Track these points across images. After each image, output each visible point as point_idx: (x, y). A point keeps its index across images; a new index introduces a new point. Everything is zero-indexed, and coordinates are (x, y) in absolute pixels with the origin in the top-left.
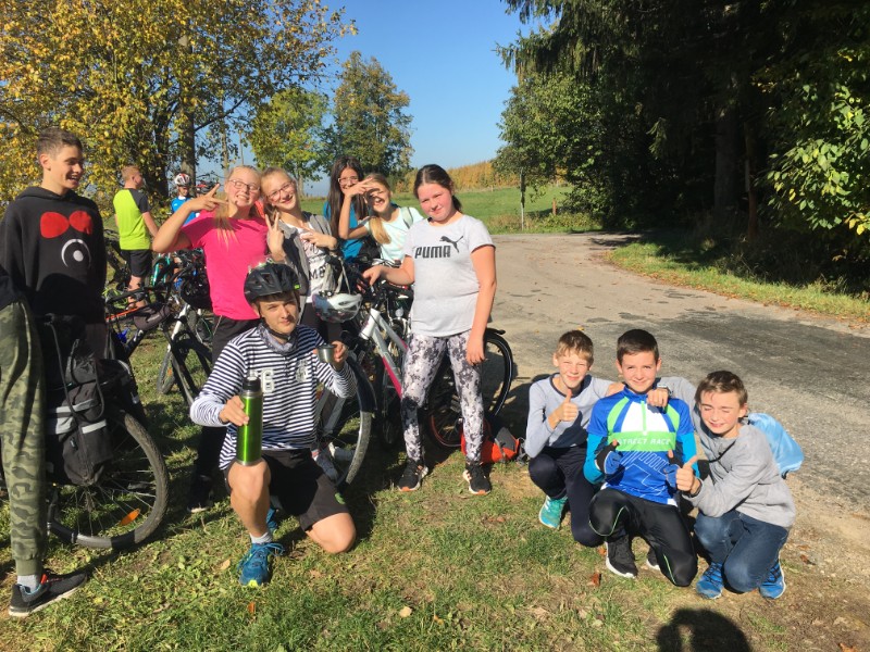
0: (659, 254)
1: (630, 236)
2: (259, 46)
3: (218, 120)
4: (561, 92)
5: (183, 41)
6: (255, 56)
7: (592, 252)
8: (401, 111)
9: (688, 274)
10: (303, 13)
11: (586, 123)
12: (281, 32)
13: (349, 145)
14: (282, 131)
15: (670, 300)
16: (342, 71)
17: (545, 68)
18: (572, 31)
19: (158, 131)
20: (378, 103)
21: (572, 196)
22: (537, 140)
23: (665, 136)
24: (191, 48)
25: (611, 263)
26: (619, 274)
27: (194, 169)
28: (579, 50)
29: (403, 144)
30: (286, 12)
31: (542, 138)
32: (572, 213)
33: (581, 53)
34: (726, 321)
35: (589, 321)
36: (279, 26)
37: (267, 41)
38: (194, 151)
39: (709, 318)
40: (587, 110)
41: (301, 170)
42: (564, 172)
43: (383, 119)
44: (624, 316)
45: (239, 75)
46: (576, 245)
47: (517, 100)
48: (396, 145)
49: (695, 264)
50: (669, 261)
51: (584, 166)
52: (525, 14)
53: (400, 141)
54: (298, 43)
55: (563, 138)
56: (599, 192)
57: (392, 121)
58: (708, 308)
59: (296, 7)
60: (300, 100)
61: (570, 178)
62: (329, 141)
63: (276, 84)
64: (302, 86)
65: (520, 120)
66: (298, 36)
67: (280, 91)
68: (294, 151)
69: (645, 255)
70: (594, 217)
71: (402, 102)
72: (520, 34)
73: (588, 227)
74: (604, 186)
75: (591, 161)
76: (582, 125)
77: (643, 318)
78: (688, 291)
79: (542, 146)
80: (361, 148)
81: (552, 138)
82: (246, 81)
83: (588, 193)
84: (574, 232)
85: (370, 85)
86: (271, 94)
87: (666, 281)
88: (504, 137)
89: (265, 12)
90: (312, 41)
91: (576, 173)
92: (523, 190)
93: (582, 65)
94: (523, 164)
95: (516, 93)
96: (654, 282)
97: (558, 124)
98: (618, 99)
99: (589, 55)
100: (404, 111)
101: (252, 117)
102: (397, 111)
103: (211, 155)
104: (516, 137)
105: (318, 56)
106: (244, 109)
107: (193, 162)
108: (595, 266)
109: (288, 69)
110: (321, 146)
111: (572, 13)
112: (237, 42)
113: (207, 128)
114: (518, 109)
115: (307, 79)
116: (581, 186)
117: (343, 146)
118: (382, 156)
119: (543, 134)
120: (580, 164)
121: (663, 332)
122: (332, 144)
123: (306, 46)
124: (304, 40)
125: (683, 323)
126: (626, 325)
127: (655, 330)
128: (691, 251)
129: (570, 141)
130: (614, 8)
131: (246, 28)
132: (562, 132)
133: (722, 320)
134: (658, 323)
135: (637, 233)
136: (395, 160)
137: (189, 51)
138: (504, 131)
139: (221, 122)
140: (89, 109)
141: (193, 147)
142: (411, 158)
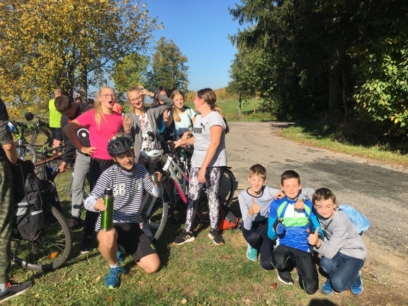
0: (303, 132)
1: (290, 123)
2: (118, 34)
3: (98, 67)
4: (258, 57)
5: (82, 32)
6: (116, 38)
7: (272, 130)
9: (317, 141)
10: (139, 19)
11: (269, 71)
12: (129, 27)
13: (159, 80)
14: (128, 73)
15: (309, 153)
16: (156, 46)
17: (251, 46)
18: (263, 29)
19: (70, 73)
20: (173, 60)
21: (263, 104)
22: (247, 78)
23: (306, 77)
24: (86, 34)
25: (281, 136)
26: (285, 141)
27: (86, 91)
28: (266, 38)
29: (184, 80)
30: (131, 18)
31: (249, 77)
32: (263, 112)
35: (271, 163)
36: (128, 25)
37: (122, 32)
38: (86, 82)
39: (327, 162)
40: (270, 65)
42: (259, 93)
43: (175, 68)
44: (287, 160)
45: (108, 47)
46: (265, 127)
47: (237, 60)
48: (181, 80)
49: (320, 136)
50: (308, 135)
51: (269, 90)
52: (241, 21)
53: (183, 78)
54: (136, 33)
55: (259, 78)
56: (276, 103)
57: (179, 69)
58: (326, 157)
59: (135, 16)
60: (136, 59)
61: (262, 96)
62: (150, 78)
63: (126, 52)
64: (138, 52)
65: (239, 69)
66: (136, 30)
67: (128, 55)
68: (134, 82)
69: (297, 132)
70: (273, 114)
71: (184, 60)
72: (239, 30)
73: (270, 119)
74: (278, 100)
75: (272, 88)
76: (267, 72)
77: (296, 161)
78: (317, 149)
79: (249, 81)
80: (165, 81)
81: (254, 78)
82: (112, 50)
83: (270, 103)
84: (264, 121)
85: (170, 52)
86: (123, 56)
87: (307, 144)
88: (231, 77)
89: (121, 18)
90: (143, 32)
91: (265, 94)
92: (240, 101)
93: (268, 44)
94: (240, 89)
95: (237, 57)
96: (300, 145)
97: (256, 71)
98: (284, 60)
99: (271, 40)
100: (185, 64)
101: (114, 67)
102: (182, 64)
103: (94, 84)
104: (237, 77)
105: (145, 39)
106: (110, 63)
107: (86, 88)
108: (273, 137)
109: (131, 45)
110: (146, 80)
111: (263, 21)
112: (108, 32)
113: (93, 72)
114: (238, 64)
115: (140, 49)
116: (267, 100)
117: (157, 80)
118: (174, 85)
119: (250, 76)
120: (267, 90)
121: (305, 168)
122: (151, 79)
123: (140, 34)
124: (139, 31)
125: (315, 164)
126: (288, 165)
127: (301, 167)
128: (318, 130)
129: (262, 79)
130: (283, 19)
131: (112, 26)
132: (258, 75)
133: (333, 163)
134: (303, 164)
135: (293, 122)
136: (181, 87)
137: (85, 36)
138: (231, 74)
139: (100, 69)
140: (37, 62)
141: (86, 80)
142: (188, 86)
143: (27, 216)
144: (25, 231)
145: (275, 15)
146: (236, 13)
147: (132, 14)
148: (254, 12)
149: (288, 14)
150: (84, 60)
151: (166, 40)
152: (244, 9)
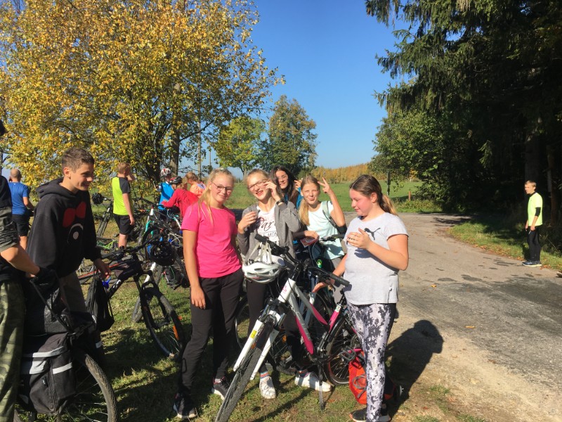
0: (485, 232)
1: (463, 217)
2: (223, 90)
3: (195, 134)
4: (416, 122)
5: (177, 87)
6: (220, 96)
7: (436, 227)
8: (310, 131)
9: (509, 248)
10: (252, 70)
11: (432, 142)
12: (238, 82)
13: (277, 152)
14: (235, 143)
15: (499, 267)
16: (274, 106)
17: (406, 107)
18: (427, 83)
19: (157, 140)
20: (296, 126)
21: (421, 188)
22: (399, 152)
23: (491, 153)
24: (181, 90)
25: (451, 236)
26: (458, 245)
27: (177, 165)
28: (430, 96)
29: (310, 151)
30: (241, 70)
31: (402, 150)
32: (422, 199)
33: (431, 98)
34: (543, 286)
35: (440, 280)
36: (237, 78)
37: (229, 87)
38: (178, 153)
39: (530, 283)
40: (433, 133)
41: (246, 165)
42: (416, 173)
43: (298, 137)
44: (466, 277)
45: (210, 108)
46: (425, 222)
47: (386, 126)
48: (306, 151)
49: (512, 240)
50: (493, 237)
51: (431, 169)
52: (394, 73)
53: (309, 150)
54: (248, 89)
55: (416, 151)
56: (441, 187)
57: (304, 137)
58: (527, 275)
59: (248, 67)
60: (247, 123)
61: (421, 177)
62: (264, 149)
63: (233, 113)
64: (249, 115)
65: (388, 139)
66: (248, 85)
67: (235, 118)
68: (242, 154)
69: (475, 231)
70: (436, 203)
71: (311, 126)
72: (390, 85)
73: (432, 210)
74: (443, 183)
75: (436, 167)
76: (429, 143)
77: (480, 280)
78: (512, 261)
79: (402, 156)
80: (284, 153)
81: (409, 151)
82: (214, 111)
83: (433, 187)
84: (422, 213)
85: (292, 115)
86: (229, 120)
87: (493, 252)
88: (377, 149)
89: (229, 70)
90: (256, 88)
91: (425, 174)
92: (389, 184)
93: (432, 105)
94: (389, 167)
95: (385, 122)
96: (484, 252)
97: (413, 142)
98: (456, 127)
99: (436, 99)
100: (312, 131)
101: (216, 133)
102: (308, 131)
103: (189, 156)
104: (385, 150)
105: (259, 97)
106: (211, 128)
107: (177, 160)
108: (440, 238)
109: (240, 104)
110: (259, 152)
111: (427, 72)
112: (210, 88)
113: (188, 139)
114: (387, 132)
115: (252, 111)
116: (428, 182)
117: (273, 152)
118: (297, 158)
119: (403, 148)
120: (427, 168)
121: (496, 292)
122: (266, 150)
123: (253, 91)
124: (252, 87)
125: (511, 286)
126: (468, 285)
127: (490, 290)
128: (508, 231)
129: (421, 153)
130: (456, 69)
131: (215, 79)
132: (416, 147)
133: (540, 286)
134: (492, 285)
135: (468, 215)
136: (305, 161)
137: (180, 92)
138: (377, 146)
139: (196, 136)
140: (115, 126)
141: (178, 151)
142: (316, 161)
143: (46, 375)
144: (40, 401)
145: (444, 64)
146: (387, 63)
147: (244, 64)
148: (414, 60)
149: (466, 63)
150: (177, 124)
151: (288, 99)
152: (398, 57)
